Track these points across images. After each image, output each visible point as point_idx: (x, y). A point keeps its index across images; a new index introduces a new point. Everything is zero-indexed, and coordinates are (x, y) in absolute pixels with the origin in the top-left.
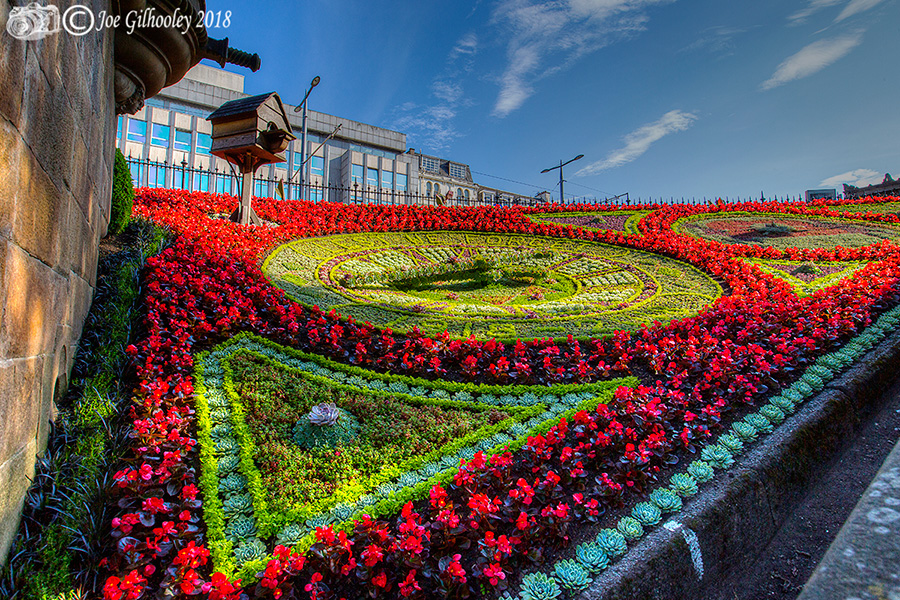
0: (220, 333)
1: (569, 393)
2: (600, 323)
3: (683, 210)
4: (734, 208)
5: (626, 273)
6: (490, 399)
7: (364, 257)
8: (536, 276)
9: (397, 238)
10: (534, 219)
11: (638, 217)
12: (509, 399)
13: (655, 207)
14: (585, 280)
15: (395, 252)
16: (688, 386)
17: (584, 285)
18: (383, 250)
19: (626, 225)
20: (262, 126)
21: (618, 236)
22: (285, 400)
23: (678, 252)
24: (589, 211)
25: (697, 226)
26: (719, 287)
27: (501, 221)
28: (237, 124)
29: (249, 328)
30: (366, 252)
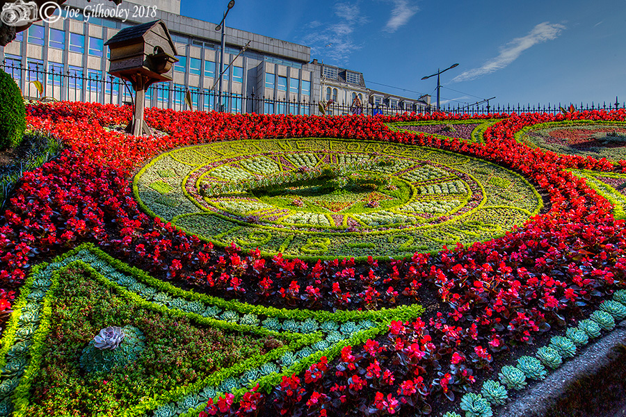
0: (63, 244)
1: (350, 320)
2: (411, 240)
3: (530, 119)
4: (580, 116)
5: (460, 183)
6: (274, 323)
7: (234, 163)
8: (378, 183)
9: (269, 144)
10: (392, 127)
11: (486, 125)
12: (292, 324)
13: (504, 116)
14: (422, 188)
15: (264, 158)
16: (470, 318)
17: (419, 192)
18: (254, 155)
19: (473, 134)
20: (149, 50)
21: (463, 143)
22: (89, 318)
23: (512, 163)
24: (443, 120)
25: (539, 135)
26: (541, 201)
27: (363, 129)
28: (128, 49)
29: (92, 240)
30: (238, 159)
